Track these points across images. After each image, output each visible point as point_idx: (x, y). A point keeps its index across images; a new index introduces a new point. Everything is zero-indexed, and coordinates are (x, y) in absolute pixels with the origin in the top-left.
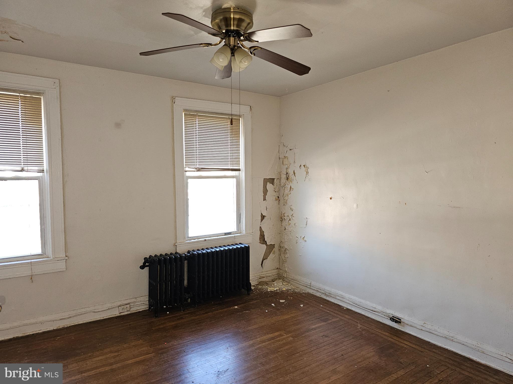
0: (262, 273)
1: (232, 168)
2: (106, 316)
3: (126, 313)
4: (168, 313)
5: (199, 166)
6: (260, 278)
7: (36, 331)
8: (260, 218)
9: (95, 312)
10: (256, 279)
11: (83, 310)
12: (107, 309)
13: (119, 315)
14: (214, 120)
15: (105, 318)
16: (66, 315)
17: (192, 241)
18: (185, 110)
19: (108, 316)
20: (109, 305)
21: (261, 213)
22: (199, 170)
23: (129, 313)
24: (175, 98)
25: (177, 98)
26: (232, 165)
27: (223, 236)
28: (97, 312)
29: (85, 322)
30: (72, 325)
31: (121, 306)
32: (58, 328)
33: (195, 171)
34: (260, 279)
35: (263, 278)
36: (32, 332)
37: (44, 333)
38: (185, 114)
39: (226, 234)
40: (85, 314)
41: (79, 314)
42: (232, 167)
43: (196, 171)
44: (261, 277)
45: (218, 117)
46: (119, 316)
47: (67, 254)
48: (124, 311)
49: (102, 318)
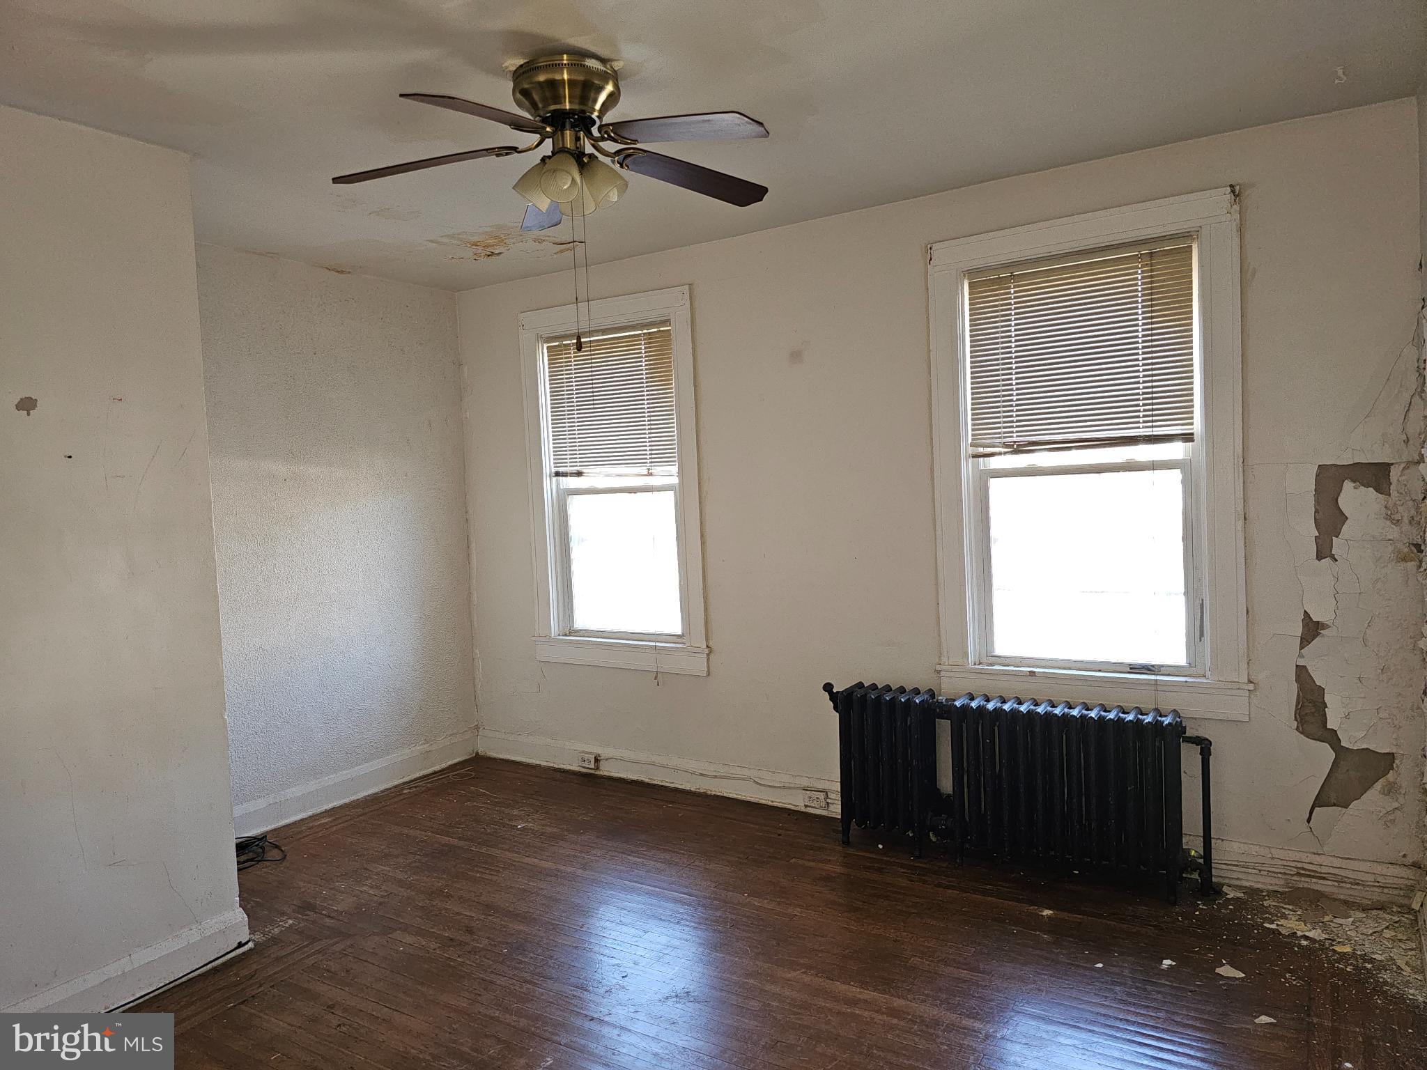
0: (1317, 859)
1: (1148, 432)
2: (779, 802)
3: (818, 812)
4: (880, 846)
5: (1017, 436)
6: (1298, 874)
7: (667, 782)
8: (1299, 630)
9: (757, 783)
10: (1277, 870)
11: (738, 771)
12: (780, 787)
13: (803, 809)
14: (1074, 277)
15: (775, 804)
16: (711, 769)
17: (996, 667)
18: (971, 273)
19: (783, 803)
20: (785, 779)
21: (1305, 611)
22: (1018, 449)
23: (824, 813)
24: (931, 248)
25: (935, 247)
26: (1150, 424)
27: (1117, 672)
28: (764, 785)
29: (739, 797)
30: (719, 794)
31: (807, 790)
32: (698, 790)
33: (1005, 453)
34: (1296, 878)
35: (1314, 877)
36: (662, 781)
37: (677, 790)
38: (973, 285)
39: (1134, 668)
40: (739, 779)
41: (730, 775)
42: (1151, 429)
43: (1012, 453)
44: (1303, 869)
45: (1091, 262)
46: (803, 812)
47: (711, 643)
48: (812, 805)
49: (770, 803)
